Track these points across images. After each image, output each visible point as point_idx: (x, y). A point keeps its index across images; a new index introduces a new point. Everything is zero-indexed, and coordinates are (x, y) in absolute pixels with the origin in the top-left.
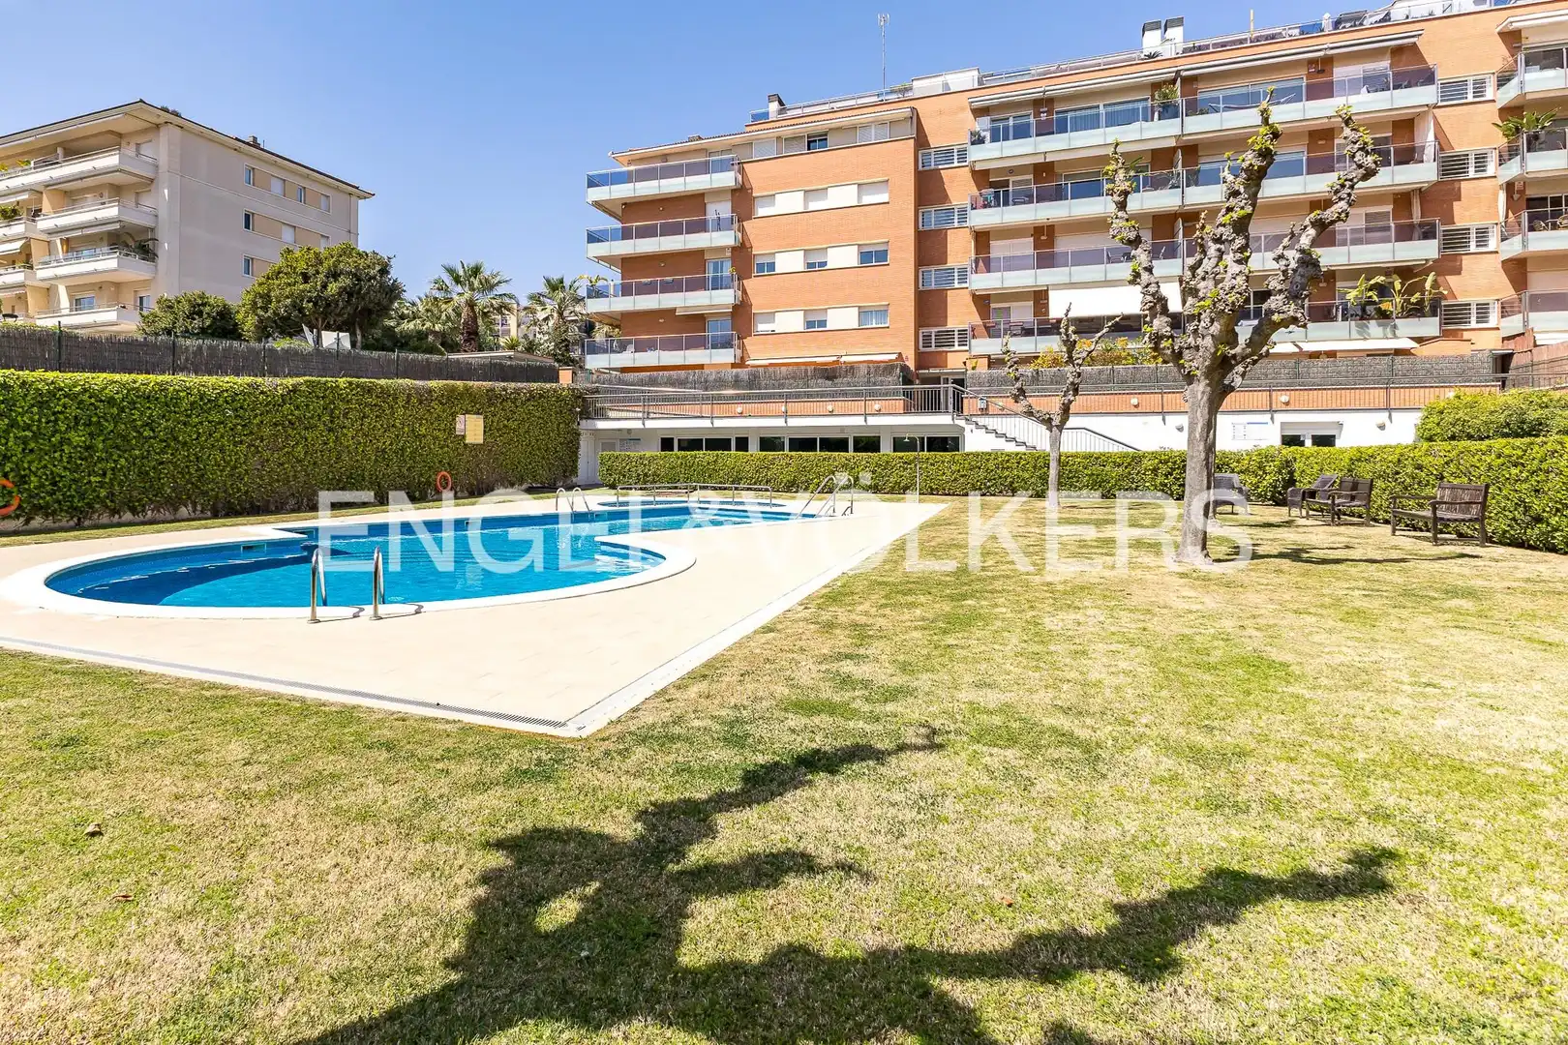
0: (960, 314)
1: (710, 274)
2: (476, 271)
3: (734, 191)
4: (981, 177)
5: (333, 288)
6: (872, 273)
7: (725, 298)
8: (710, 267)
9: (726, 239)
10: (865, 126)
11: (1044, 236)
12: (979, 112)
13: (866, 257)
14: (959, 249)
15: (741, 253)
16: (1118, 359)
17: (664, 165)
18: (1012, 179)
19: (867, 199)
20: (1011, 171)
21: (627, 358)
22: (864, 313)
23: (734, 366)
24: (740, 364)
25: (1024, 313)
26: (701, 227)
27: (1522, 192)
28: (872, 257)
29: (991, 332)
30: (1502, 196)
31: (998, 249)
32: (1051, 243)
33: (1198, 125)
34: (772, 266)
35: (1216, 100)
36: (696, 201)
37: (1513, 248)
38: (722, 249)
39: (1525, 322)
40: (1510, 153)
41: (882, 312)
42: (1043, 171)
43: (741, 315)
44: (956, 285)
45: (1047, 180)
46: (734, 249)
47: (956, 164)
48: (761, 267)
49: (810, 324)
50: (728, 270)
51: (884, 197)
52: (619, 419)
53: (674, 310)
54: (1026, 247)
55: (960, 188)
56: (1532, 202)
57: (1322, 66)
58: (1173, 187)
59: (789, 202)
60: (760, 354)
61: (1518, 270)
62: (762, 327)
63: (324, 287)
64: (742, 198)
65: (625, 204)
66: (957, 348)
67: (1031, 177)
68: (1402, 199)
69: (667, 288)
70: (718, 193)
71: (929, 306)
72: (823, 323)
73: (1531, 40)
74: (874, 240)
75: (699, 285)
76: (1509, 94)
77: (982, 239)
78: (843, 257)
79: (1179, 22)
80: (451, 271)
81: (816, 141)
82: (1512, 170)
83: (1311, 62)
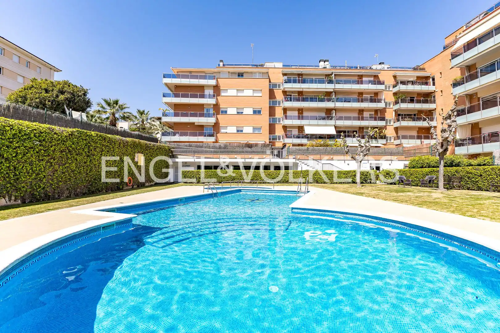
0: (279, 132)
1: (205, 112)
2: (116, 102)
3: (214, 87)
4: (284, 92)
5: (62, 97)
6: (257, 117)
7: (212, 120)
8: (205, 110)
9: (213, 101)
10: (255, 73)
11: (300, 111)
12: (284, 75)
13: (255, 112)
14: (279, 113)
15: (216, 107)
16: (327, 146)
17: (191, 75)
18: (292, 95)
19: (255, 95)
20: (293, 92)
21: (177, 138)
22: (254, 129)
23: (213, 142)
24: (216, 141)
25: (295, 132)
26: (203, 96)
27: (397, 112)
28: (257, 112)
29: (287, 136)
30: (394, 113)
31: (289, 113)
32: (302, 113)
33: (339, 86)
34: (226, 112)
35: (341, 81)
36: (201, 88)
37: (397, 124)
38: (209, 105)
39: (401, 141)
40: (396, 103)
41: (260, 129)
42: (300, 93)
43: (216, 126)
44: (278, 123)
45: (301, 96)
46: (214, 105)
47: (278, 88)
48: (222, 112)
49: (238, 131)
50: (212, 111)
51: (260, 95)
52: (185, 158)
53: (194, 123)
54: (296, 113)
55: (279, 96)
56: (399, 115)
57: (361, 77)
58: (332, 102)
59: (232, 92)
60: (223, 140)
61: (396, 129)
62: (222, 131)
63: (57, 96)
64: (217, 89)
65: (176, 86)
66: (278, 141)
67: (297, 95)
68: (376, 111)
69: (192, 115)
70: (209, 86)
71: (272, 129)
72: (242, 131)
73: (398, 78)
74: (257, 107)
75: (202, 115)
76: (396, 90)
77: (285, 110)
78: (248, 111)
79: (328, 61)
80: (106, 101)
81: (241, 75)
82: (397, 107)
83: (359, 76)
